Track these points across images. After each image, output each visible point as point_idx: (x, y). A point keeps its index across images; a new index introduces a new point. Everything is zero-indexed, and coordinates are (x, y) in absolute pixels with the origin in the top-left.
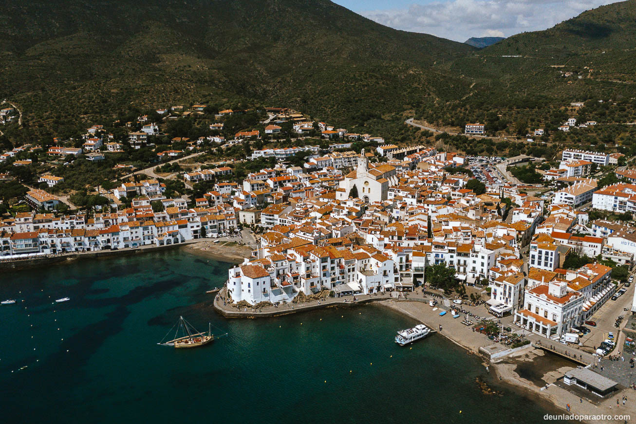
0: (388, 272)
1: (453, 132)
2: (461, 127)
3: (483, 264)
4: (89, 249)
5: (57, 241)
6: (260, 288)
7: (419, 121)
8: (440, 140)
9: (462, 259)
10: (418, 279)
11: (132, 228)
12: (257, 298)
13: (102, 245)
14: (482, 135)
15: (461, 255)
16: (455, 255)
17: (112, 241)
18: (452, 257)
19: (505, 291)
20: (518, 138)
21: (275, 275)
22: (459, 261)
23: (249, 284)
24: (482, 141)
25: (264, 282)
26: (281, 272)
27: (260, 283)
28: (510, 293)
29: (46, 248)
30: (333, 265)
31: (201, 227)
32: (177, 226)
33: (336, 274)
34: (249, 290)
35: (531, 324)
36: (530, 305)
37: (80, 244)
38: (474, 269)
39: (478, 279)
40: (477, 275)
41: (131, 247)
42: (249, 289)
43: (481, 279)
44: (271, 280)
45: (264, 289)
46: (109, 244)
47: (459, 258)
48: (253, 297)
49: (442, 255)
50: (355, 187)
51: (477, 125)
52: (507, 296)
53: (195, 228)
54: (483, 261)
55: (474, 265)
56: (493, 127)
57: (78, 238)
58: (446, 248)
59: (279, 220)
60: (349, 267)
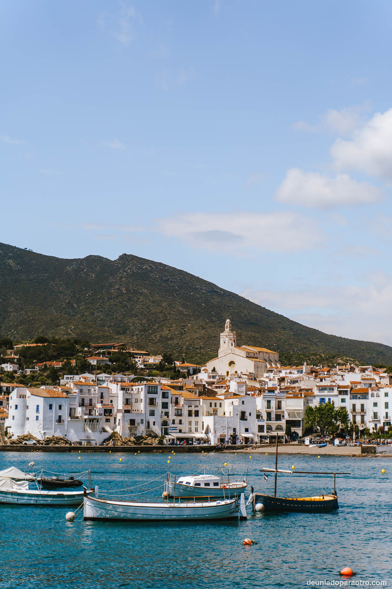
0: (247, 414)
3: (387, 405)
6: (53, 414)
9: (359, 402)
10: (293, 429)
12: (48, 429)
15: (357, 399)
16: (348, 398)
18: (343, 400)
21: (77, 402)
22: (354, 406)
23: (38, 406)
25: (60, 407)
26: (87, 402)
27: (54, 407)
30: (165, 400)
33: (170, 414)
34: (37, 417)
38: (376, 415)
39: (382, 428)
40: (380, 424)
42: (38, 415)
44: (71, 409)
45: (60, 417)
47: (354, 401)
48: (42, 426)
49: (329, 399)
54: (386, 399)
55: (376, 409)
58: (335, 390)
60: (190, 409)
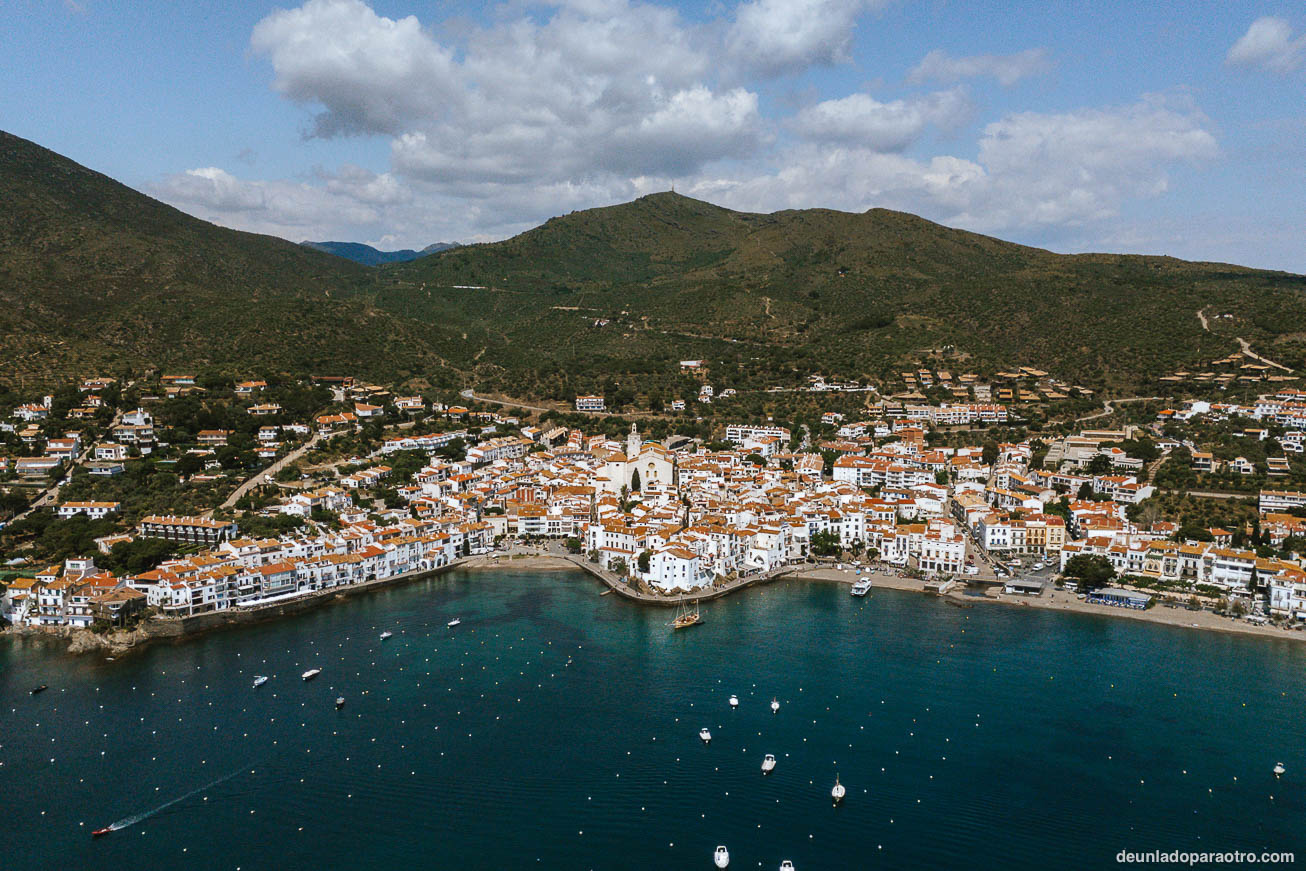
0: (782, 545)
1: (563, 408)
2: (569, 401)
3: (857, 527)
4: (352, 582)
5: (318, 572)
7: (490, 395)
8: (549, 421)
9: (835, 525)
10: (805, 550)
11: (399, 546)
13: (366, 574)
14: (603, 411)
15: (833, 522)
16: (828, 522)
17: (376, 567)
18: (825, 524)
19: (898, 546)
20: (655, 414)
22: (833, 527)
23: (683, 567)
24: (609, 420)
25: (695, 564)
28: (904, 546)
29: (302, 584)
30: (736, 543)
31: (463, 540)
32: (441, 541)
33: (738, 552)
34: (684, 574)
35: (939, 565)
36: (929, 552)
37: (343, 575)
38: (847, 533)
39: (852, 543)
40: (851, 540)
41: (397, 576)
42: (684, 572)
43: (856, 543)
45: (695, 571)
46: (374, 573)
47: (832, 524)
49: (816, 524)
50: (636, 471)
51: (593, 399)
52: (901, 548)
53: (458, 543)
54: (857, 523)
55: (848, 530)
56: (617, 400)
57: (341, 567)
58: (817, 516)
59: (547, 524)
